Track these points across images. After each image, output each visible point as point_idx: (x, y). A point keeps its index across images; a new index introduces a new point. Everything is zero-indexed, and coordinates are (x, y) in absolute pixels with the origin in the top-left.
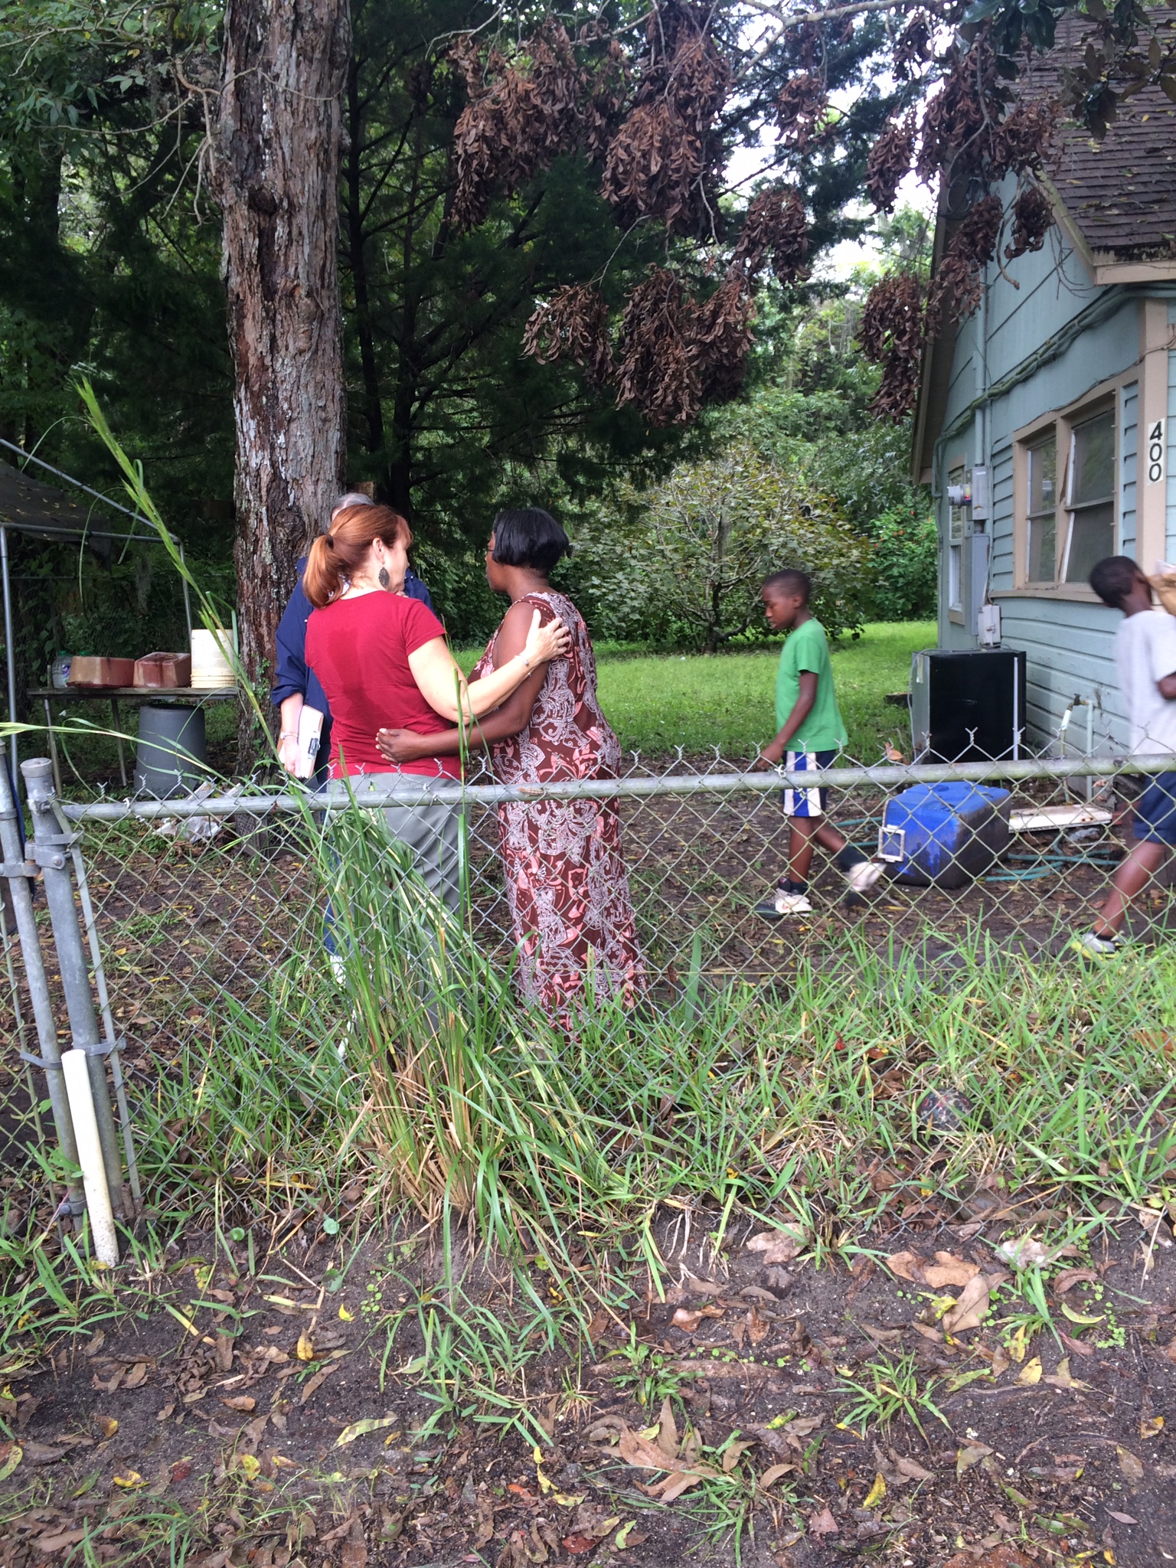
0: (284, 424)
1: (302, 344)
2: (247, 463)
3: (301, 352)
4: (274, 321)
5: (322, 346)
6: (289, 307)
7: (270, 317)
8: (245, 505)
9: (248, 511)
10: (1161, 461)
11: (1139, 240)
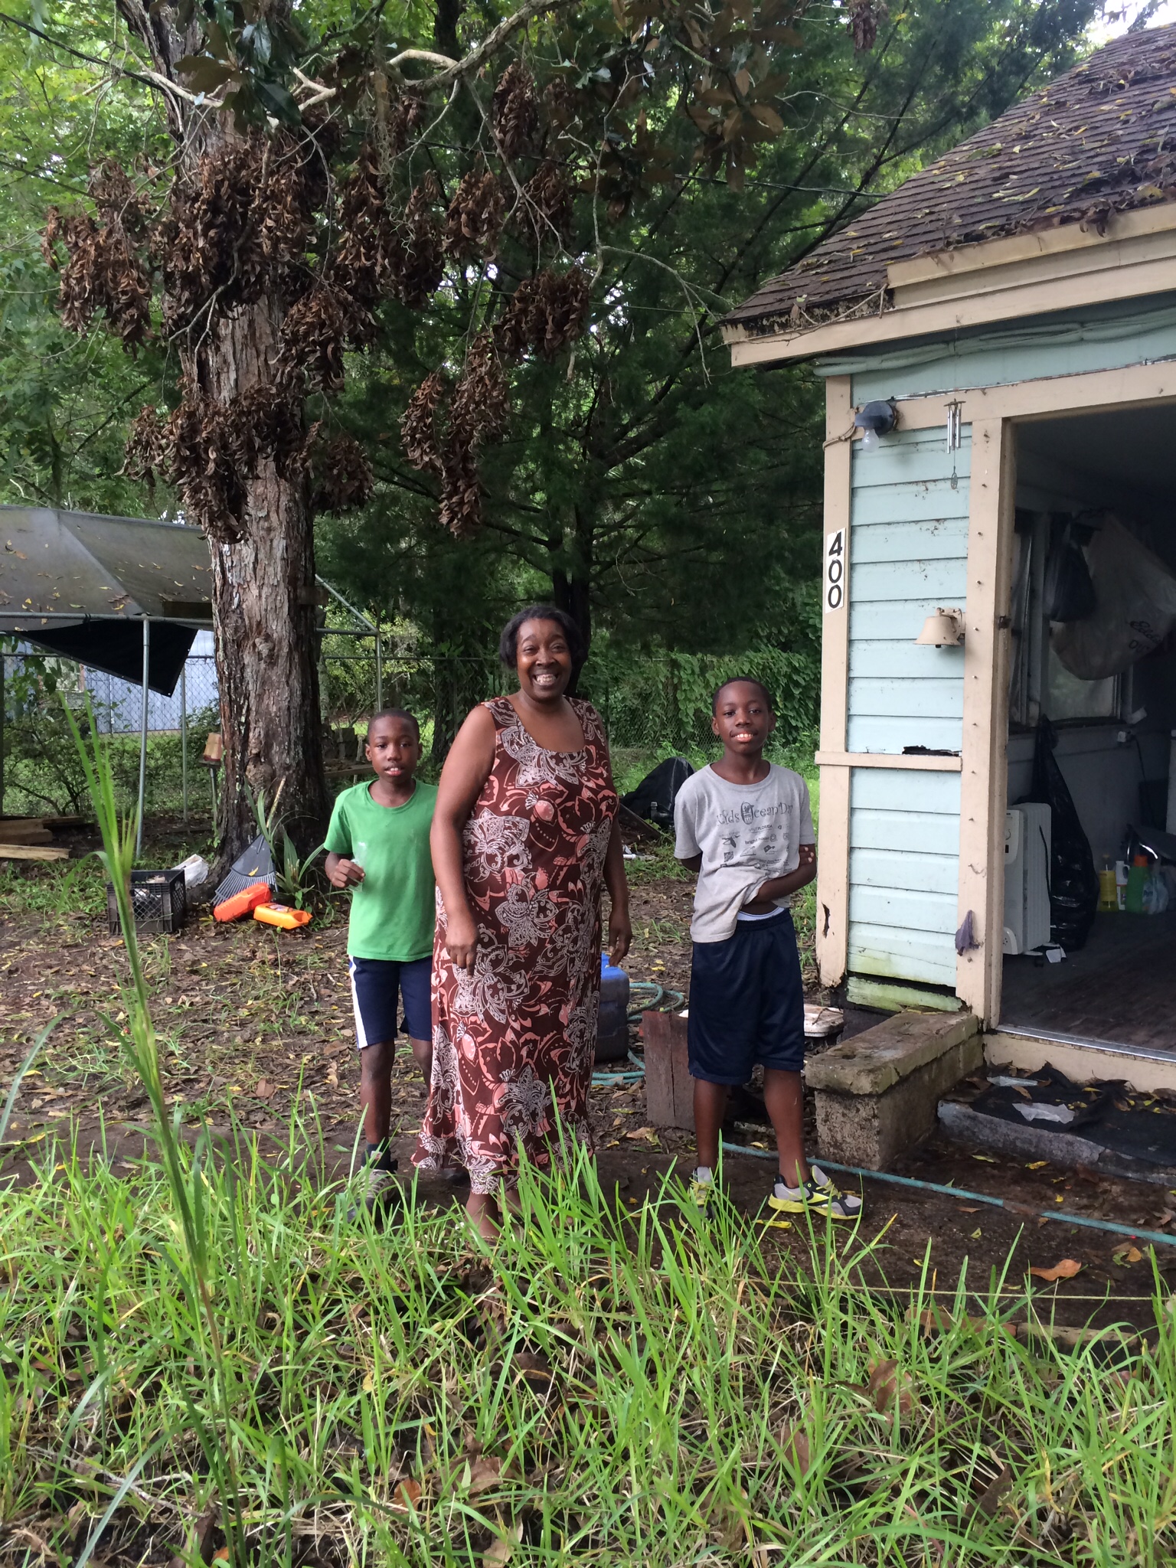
10: (840, 583)
11: (769, 309)
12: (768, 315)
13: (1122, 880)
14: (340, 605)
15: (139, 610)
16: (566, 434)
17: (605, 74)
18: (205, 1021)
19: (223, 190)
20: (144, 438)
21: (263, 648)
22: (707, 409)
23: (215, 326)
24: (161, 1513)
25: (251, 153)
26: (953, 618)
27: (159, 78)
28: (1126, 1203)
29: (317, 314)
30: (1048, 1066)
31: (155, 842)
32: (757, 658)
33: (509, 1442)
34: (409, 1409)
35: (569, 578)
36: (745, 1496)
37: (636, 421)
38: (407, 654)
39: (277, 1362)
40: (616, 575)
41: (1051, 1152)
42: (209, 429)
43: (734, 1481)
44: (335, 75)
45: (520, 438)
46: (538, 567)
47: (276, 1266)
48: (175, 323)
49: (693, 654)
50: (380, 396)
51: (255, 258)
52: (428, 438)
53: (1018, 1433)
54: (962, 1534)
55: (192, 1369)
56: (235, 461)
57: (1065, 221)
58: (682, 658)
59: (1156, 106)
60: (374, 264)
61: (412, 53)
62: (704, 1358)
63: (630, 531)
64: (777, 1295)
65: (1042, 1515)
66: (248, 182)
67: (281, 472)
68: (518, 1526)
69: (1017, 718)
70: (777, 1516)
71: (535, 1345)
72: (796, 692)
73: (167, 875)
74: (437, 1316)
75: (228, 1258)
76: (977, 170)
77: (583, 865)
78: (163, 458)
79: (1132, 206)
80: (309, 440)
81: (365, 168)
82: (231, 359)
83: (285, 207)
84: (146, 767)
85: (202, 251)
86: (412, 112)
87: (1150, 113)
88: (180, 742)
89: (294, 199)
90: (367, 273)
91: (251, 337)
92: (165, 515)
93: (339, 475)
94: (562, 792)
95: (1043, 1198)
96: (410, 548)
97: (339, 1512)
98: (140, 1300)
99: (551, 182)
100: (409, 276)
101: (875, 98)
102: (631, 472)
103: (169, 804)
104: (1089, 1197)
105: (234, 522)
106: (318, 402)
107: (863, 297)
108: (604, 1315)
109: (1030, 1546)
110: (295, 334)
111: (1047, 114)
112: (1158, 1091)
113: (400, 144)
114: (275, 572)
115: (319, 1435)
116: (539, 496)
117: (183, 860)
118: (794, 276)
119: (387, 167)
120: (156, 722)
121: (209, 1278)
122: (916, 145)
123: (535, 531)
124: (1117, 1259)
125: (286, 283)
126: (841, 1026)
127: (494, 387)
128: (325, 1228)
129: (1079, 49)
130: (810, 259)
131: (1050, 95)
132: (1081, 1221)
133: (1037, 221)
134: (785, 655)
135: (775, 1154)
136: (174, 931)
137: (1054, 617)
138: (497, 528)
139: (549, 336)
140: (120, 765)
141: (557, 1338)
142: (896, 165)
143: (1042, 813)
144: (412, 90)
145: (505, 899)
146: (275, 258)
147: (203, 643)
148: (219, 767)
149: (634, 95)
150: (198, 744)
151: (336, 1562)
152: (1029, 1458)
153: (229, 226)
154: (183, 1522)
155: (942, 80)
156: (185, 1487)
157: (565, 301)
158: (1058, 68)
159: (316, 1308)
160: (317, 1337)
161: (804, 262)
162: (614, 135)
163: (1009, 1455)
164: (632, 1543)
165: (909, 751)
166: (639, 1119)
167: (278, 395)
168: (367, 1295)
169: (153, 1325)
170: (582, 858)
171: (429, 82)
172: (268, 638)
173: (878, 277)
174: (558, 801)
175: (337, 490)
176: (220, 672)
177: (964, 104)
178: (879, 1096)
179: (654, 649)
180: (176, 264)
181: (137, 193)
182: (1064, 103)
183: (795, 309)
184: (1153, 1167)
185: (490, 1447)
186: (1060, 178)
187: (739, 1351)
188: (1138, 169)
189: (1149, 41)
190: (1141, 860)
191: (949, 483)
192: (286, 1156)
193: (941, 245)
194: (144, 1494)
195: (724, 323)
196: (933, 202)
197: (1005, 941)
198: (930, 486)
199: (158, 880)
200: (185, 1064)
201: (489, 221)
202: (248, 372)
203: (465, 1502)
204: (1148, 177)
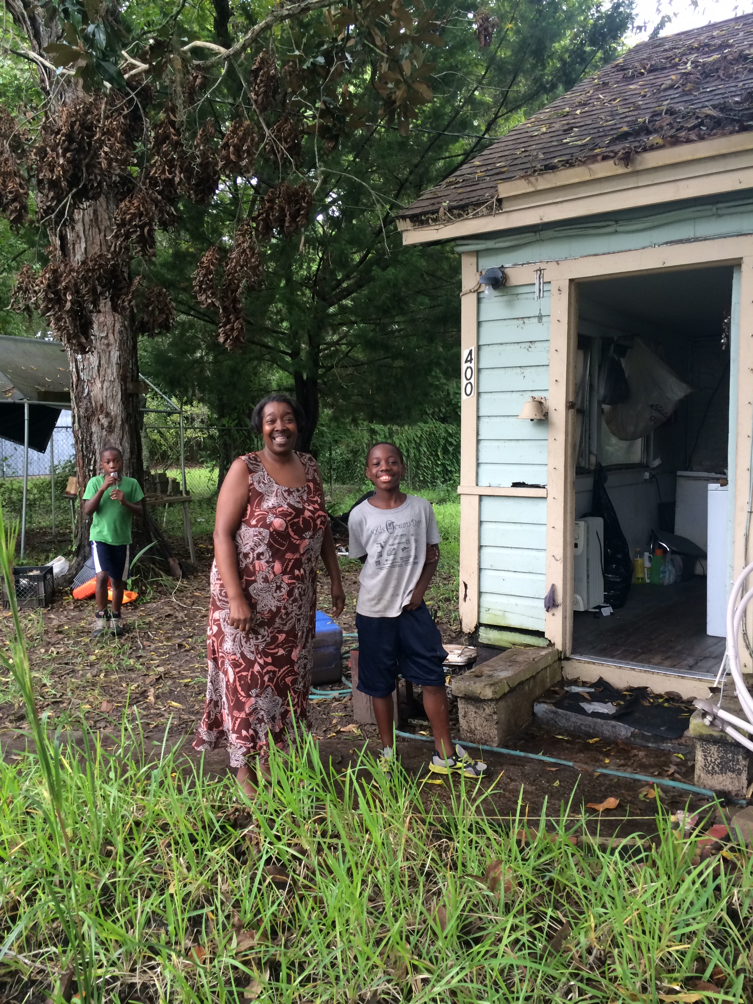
10: (472, 381)
11: (426, 209)
12: (425, 213)
13: (647, 564)
14: (156, 394)
15: (21, 396)
16: (301, 285)
17: (321, 60)
18: (67, 664)
19: (76, 127)
20: (24, 285)
21: (105, 422)
22: (391, 271)
23: (71, 214)
24: (38, 973)
25: (95, 104)
26: (541, 403)
27: (33, 55)
28: (647, 763)
29: (138, 208)
30: (601, 678)
31: (33, 548)
32: (426, 427)
33: (261, 920)
34: (198, 903)
35: (305, 377)
36: (408, 946)
37: (347, 277)
38: (202, 425)
39: (113, 876)
40: (334, 375)
41: (602, 732)
42: (67, 281)
43: (401, 939)
44: (148, 57)
45: (272, 288)
46: (284, 369)
47: (112, 817)
48: (45, 211)
49: (385, 425)
50: (181, 260)
51: (97, 171)
52: (211, 288)
53: (576, 903)
54: (540, 964)
55: (58, 883)
56: (84, 301)
57: (605, 158)
58: (377, 427)
59: (663, 87)
60: (174, 177)
61: (198, 43)
62: (385, 864)
63: (344, 347)
64: (430, 824)
65: (589, 951)
66: (92, 123)
67: (114, 308)
68: (266, 972)
69: (583, 464)
70: (427, 958)
71: (279, 860)
72: (451, 449)
73: (41, 569)
74: (216, 845)
75: (82, 813)
76: (554, 125)
77: (304, 559)
78: (37, 298)
79: (645, 150)
80: (133, 288)
81: (168, 116)
82: (82, 234)
83: (116, 139)
84: (27, 499)
85: (62, 166)
86: (198, 81)
87: (659, 91)
88: (50, 482)
89: (122, 134)
90: (170, 182)
91: (95, 221)
92: (39, 334)
93: (153, 310)
94: (291, 513)
95: (598, 760)
96: (202, 357)
97: (152, 968)
98: (23, 840)
99: (288, 127)
100: (197, 185)
101: (494, 76)
102: (343, 309)
103: (43, 524)
104: (625, 759)
105: (84, 340)
106: (139, 264)
107: (483, 203)
108: (321, 840)
109: (582, 970)
110: (123, 220)
111: (597, 90)
112: (667, 693)
113: (191, 99)
114: (112, 372)
115: (140, 920)
116: (285, 324)
117: (52, 559)
118: (441, 189)
119: (181, 116)
120: (33, 470)
121: (69, 826)
122: (519, 107)
123: (282, 347)
124: (641, 796)
125: (117, 187)
126: (475, 658)
127: (252, 256)
128: (145, 793)
129: (619, 49)
130: (451, 179)
131: (599, 78)
132: (620, 774)
133: (589, 158)
134: (443, 425)
135: (433, 738)
136: (46, 606)
137: (604, 402)
138: (258, 344)
139: (287, 224)
140: (10, 498)
141: (293, 856)
142: (507, 120)
143: (598, 523)
144: (198, 67)
145: (255, 581)
146: (109, 172)
147: (65, 418)
148: (76, 499)
149: (339, 73)
150: (62, 484)
151: (151, 999)
152: (581, 917)
153: (80, 150)
154: (51, 978)
155: (534, 67)
156: (53, 956)
157: (297, 202)
158: (606, 60)
159: (137, 842)
160: (139, 860)
161: (448, 180)
162: (326, 98)
163: (569, 915)
164: (337, 978)
165: (515, 485)
166: (348, 718)
167: (113, 259)
168: (172, 834)
169: (32, 856)
170: (303, 555)
171: (209, 63)
172: (108, 415)
173: (492, 191)
174: (289, 518)
175: (151, 320)
176: (76, 437)
177: (547, 82)
178: (497, 700)
179: (360, 422)
180: (45, 174)
181: (18, 128)
182: (608, 83)
183: (442, 210)
184: (664, 739)
185: (249, 924)
186: (603, 131)
187: (408, 859)
188: (650, 126)
189: (659, 45)
190: (659, 552)
191: (536, 320)
192: (118, 749)
193: (530, 172)
194: (26, 961)
195: (398, 217)
196: (527, 144)
197: (575, 602)
198: (526, 320)
199: (35, 573)
200: (53, 692)
201: (248, 151)
202: (93, 243)
203: (233, 958)
204: (656, 131)
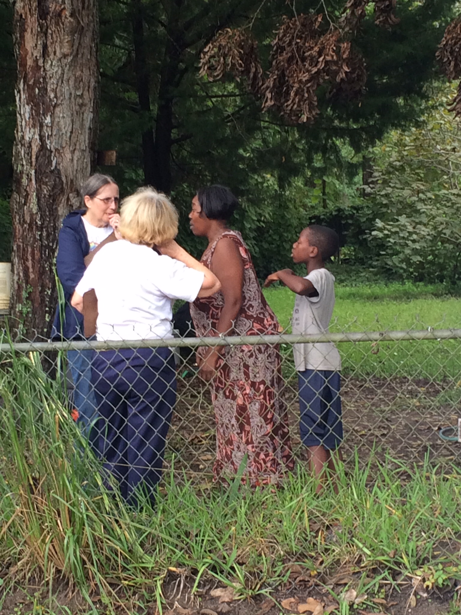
0: (50, 109)
1: (66, 50)
2: (23, 137)
3: (65, 56)
4: (46, 34)
5: (81, 51)
6: (57, 24)
7: (44, 32)
8: (20, 167)
9: (22, 172)
114: (84, 139)
